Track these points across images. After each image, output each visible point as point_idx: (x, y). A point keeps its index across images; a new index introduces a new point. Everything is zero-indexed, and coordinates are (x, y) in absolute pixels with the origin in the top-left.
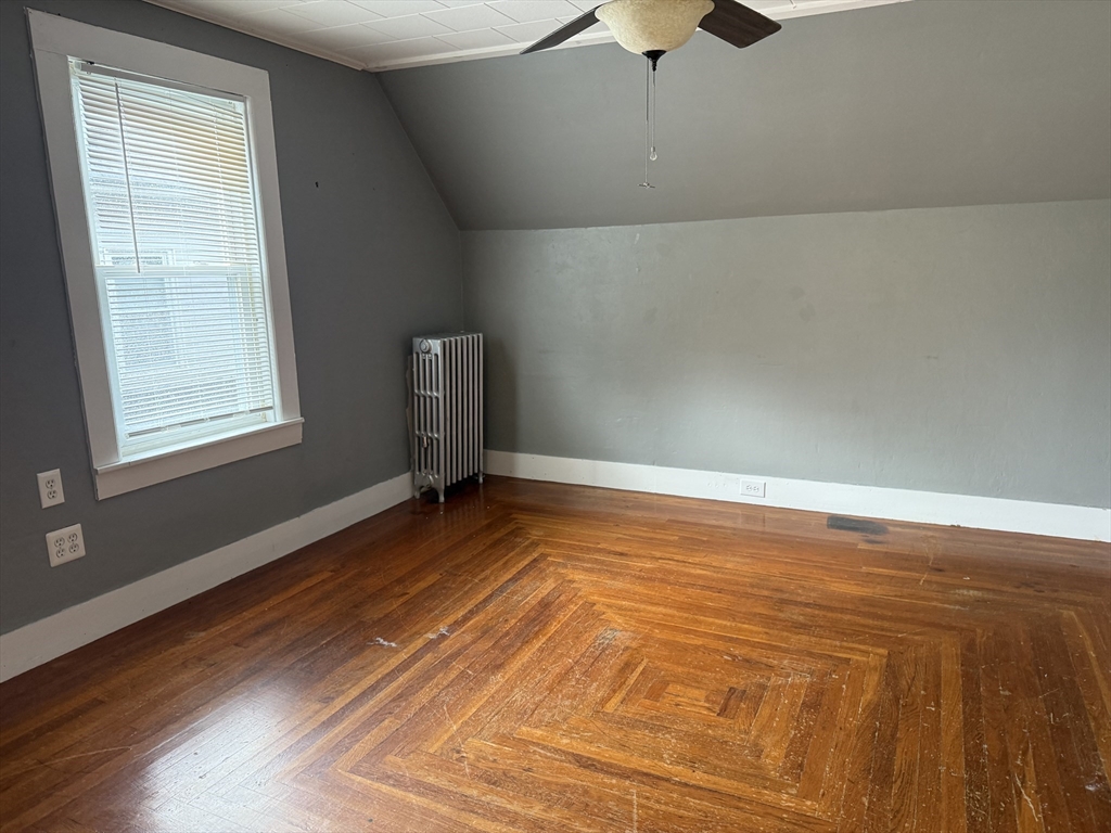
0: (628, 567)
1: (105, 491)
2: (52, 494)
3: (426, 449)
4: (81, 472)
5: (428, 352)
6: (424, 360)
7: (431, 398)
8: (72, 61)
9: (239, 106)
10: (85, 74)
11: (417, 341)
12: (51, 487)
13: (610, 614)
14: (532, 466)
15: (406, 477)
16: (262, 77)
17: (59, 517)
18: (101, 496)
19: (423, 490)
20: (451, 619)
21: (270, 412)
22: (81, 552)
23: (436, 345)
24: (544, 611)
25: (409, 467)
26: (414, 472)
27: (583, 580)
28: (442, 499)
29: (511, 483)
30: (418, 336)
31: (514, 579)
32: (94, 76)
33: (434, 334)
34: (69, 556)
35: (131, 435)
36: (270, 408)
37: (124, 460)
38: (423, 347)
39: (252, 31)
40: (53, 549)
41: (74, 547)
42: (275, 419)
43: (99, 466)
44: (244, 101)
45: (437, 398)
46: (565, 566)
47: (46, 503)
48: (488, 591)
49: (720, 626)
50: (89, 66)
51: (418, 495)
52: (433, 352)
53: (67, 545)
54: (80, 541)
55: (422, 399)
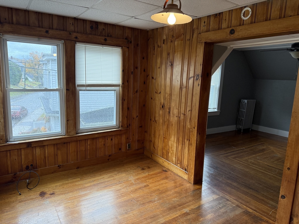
3: (240, 121)
5: (244, 102)
6: (243, 104)
7: (243, 111)
11: (242, 100)
13: (277, 153)
14: (262, 129)
15: (235, 126)
19: (238, 129)
20: (245, 147)
21: (215, 109)
23: (246, 101)
24: (263, 150)
25: (236, 124)
26: (237, 125)
27: (272, 148)
28: (242, 131)
29: (257, 132)
30: (242, 99)
31: (257, 145)
33: (246, 99)
38: (243, 101)
42: (216, 110)
45: (244, 111)
46: (268, 145)
48: (252, 145)
51: (237, 130)
52: (245, 102)
55: (241, 111)
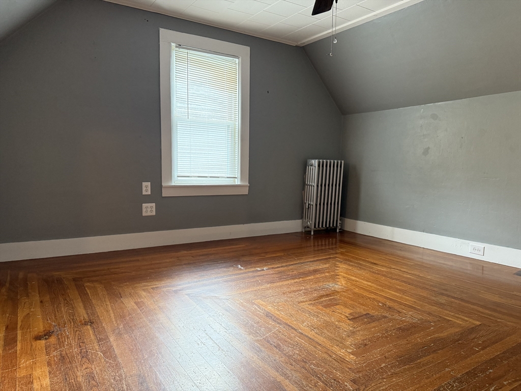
0: (372, 268)
1: (165, 193)
2: (147, 191)
3: (308, 209)
4: (157, 186)
6: (310, 169)
8: (173, 45)
9: (237, 60)
10: (177, 49)
11: (308, 160)
12: (146, 188)
13: (341, 280)
14: (365, 228)
15: (300, 221)
16: (247, 49)
17: (148, 199)
18: (164, 195)
19: (305, 228)
20: (272, 266)
21: (236, 180)
22: (154, 213)
23: (315, 163)
24: (313, 272)
26: (303, 219)
27: (344, 268)
28: (312, 233)
31: (313, 261)
32: (181, 50)
34: (149, 214)
35: (178, 176)
36: (236, 178)
37: (173, 184)
38: (311, 163)
39: (245, 32)
40: (144, 210)
41: (151, 211)
42: (238, 182)
43: (164, 184)
44: (238, 58)
45: (314, 186)
46: (341, 262)
47: (144, 193)
48: (297, 262)
49: (393, 295)
50: (179, 46)
51: (304, 231)
52: (314, 165)
53: (149, 210)
54: (154, 209)
55: (308, 187)
